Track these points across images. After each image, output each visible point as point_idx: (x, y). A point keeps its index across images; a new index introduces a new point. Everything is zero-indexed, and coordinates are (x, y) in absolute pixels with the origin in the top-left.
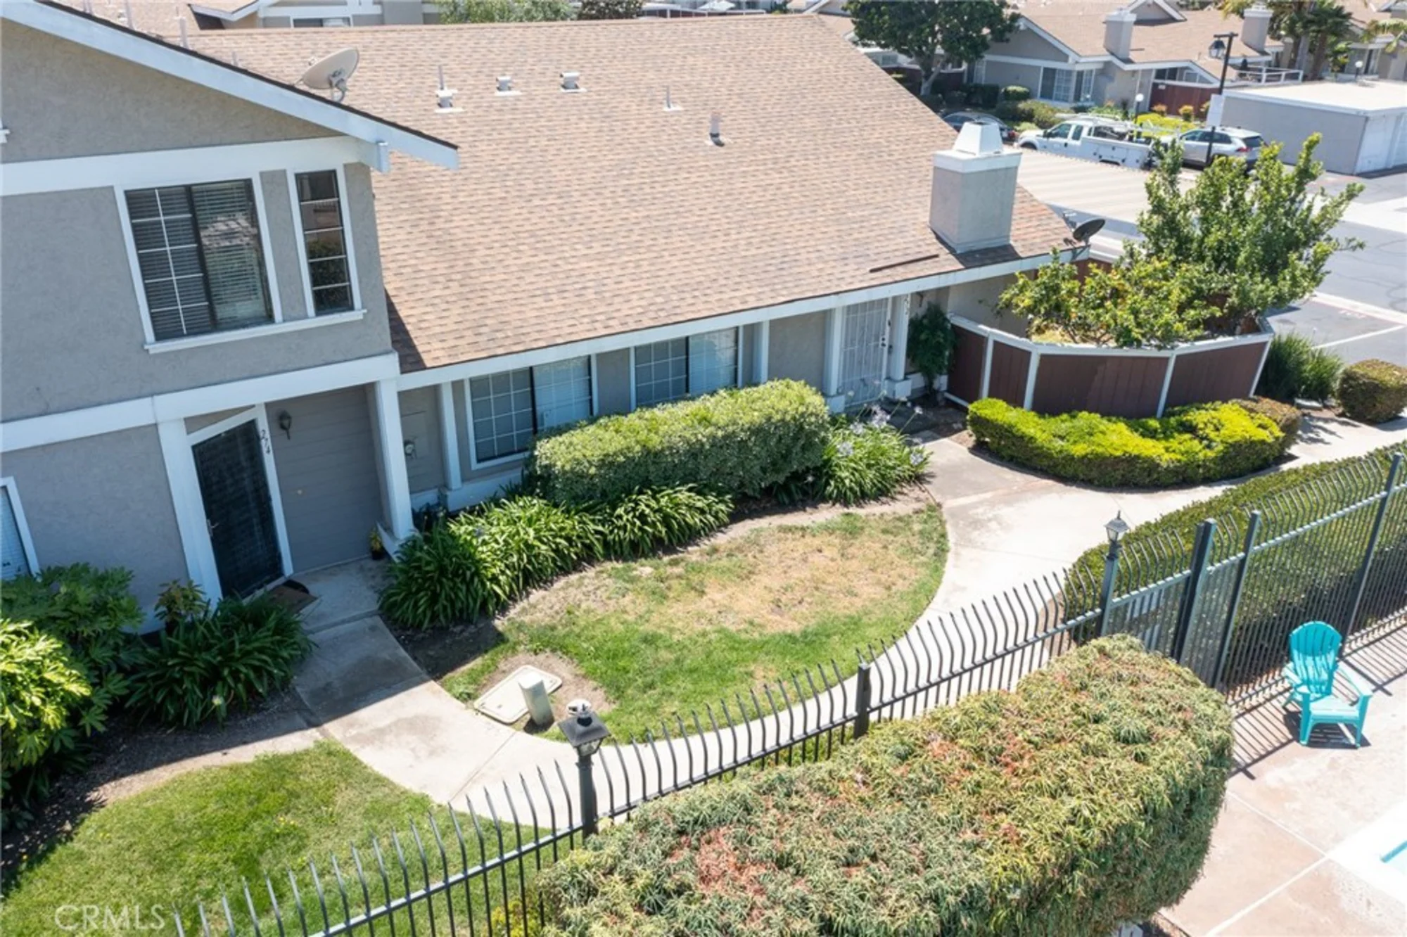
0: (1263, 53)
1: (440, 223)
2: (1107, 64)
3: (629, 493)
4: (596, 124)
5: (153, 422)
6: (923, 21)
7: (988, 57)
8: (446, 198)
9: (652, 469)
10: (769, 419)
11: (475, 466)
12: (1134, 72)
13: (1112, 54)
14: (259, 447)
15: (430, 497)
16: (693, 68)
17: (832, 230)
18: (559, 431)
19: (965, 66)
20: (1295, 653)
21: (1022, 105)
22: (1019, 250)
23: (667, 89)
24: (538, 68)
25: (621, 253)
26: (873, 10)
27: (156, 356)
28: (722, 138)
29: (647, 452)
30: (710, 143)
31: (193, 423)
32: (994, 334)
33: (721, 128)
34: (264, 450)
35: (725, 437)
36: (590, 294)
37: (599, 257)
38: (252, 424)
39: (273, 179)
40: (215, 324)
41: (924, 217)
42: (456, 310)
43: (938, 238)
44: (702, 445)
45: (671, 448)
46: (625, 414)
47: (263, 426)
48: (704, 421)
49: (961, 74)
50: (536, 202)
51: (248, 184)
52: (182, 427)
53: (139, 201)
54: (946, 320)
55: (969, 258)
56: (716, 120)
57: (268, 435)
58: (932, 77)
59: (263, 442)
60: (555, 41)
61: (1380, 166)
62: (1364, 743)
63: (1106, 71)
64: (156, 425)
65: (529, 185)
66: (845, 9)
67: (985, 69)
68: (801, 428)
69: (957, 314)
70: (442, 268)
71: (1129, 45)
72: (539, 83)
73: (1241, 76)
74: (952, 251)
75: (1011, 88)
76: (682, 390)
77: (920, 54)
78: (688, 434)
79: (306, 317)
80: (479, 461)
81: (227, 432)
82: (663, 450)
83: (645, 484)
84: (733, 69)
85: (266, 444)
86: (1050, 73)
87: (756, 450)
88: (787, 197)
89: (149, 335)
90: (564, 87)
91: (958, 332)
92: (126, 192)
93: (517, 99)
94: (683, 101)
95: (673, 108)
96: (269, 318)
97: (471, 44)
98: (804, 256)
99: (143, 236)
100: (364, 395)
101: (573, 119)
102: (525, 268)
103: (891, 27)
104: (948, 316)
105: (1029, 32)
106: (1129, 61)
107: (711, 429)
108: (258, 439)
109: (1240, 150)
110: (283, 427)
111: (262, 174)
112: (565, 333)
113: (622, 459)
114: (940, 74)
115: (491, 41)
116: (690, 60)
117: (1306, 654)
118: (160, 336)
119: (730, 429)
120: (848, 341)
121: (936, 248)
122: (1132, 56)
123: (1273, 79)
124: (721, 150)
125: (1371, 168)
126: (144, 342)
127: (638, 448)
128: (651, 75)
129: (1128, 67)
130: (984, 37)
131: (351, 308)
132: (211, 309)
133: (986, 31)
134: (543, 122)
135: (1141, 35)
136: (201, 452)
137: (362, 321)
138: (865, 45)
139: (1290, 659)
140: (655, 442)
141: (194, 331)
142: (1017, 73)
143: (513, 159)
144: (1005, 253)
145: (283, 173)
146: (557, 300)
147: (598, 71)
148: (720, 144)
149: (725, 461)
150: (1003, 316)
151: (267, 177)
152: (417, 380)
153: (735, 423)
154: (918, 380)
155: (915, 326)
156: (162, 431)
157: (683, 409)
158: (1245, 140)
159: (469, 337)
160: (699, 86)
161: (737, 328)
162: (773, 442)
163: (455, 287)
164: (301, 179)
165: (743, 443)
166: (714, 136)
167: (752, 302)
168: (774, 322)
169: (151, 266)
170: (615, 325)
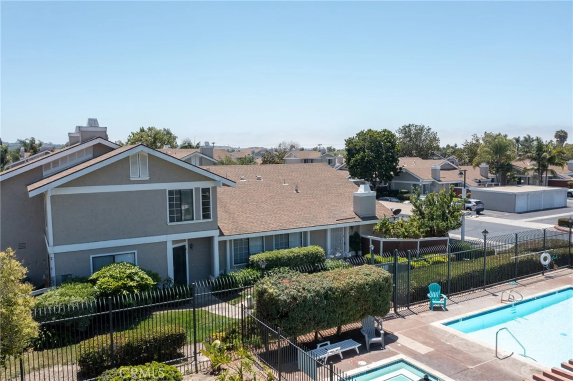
0: (488, 178)
1: (227, 207)
2: (433, 182)
3: (273, 267)
4: (266, 188)
5: (166, 240)
6: (371, 170)
7: (393, 181)
8: (228, 202)
9: (278, 262)
10: (308, 252)
11: (233, 265)
12: (443, 184)
13: (434, 179)
14: (185, 252)
15: (223, 272)
16: (291, 175)
17: (327, 211)
18: (255, 254)
19: (387, 185)
20: (430, 291)
21: (405, 195)
22: (378, 217)
23: (284, 180)
24: (251, 175)
25: (272, 215)
26: (355, 167)
27: (170, 226)
28: (298, 191)
29: (277, 258)
30: (295, 192)
31: (174, 242)
32: (371, 237)
33: (298, 189)
35: (297, 256)
36: (264, 223)
37: (266, 215)
38: (184, 246)
39: (197, 189)
40: (181, 220)
41: (352, 209)
42: (231, 225)
43: (356, 214)
44: (291, 257)
45: (283, 257)
46: (272, 251)
47: (187, 247)
48: (292, 252)
49: (387, 187)
50: (250, 204)
51: (192, 190)
52: (171, 243)
53: (171, 192)
54: (360, 236)
55: (364, 219)
56: (297, 186)
57: (187, 249)
58: (376, 188)
60: (255, 169)
61: (526, 210)
62: (447, 310)
63: (433, 184)
64: (166, 242)
65: (249, 201)
66: (346, 167)
67: (394, 184)
68: (317, 256)
69: (362, 234)
70: (227, 216)
71: (440, 176)
72: (251, 179)
73: (479, 185)
74: (359, 217)
75: (403, 190)
76: (287, 246)
77: (371, 181)
78: (288, 254)
79: (200, 219)
80: (235, 264)
81: (180, 246)
82: (281, 258)
83: (277, 266)
84: (302, 176)
85: (187, 251)
86: (415, 185)
87: (305, 260)
88: (315, 204)
89: (168, 221)
90: (258, 179)
91: (362, 238)
92: (169, 190)
93: (245, 182)
94: (289, 183)
95: (286, 184)
96: (193, 219)
97: (234, 170)
98: (319, 217)
99: (171, 200)
100: (210, 240)
101: (260, 186)
102: (248, 217)
103: (361, 172)
104: (360, 235)
105: (406, 172)
106: (440, 181)
107: (294, 254)
109: (474, 205)
110: (191, 248)
112: (257, 230)
113: (271, 259)
114: (378, 187)
115: (239, 169)
116: (291, 174)
117: (433, 291)
118: (171, 221)
119: (299, 254)
120: (332, 240)
121: (355, 216)
122: (441, 179)
123: (490, 186)
124: (298, 194)
125: (520, 211)
127: (275, 257)
128: (280, 177)
129: (440, 183)
130: (391, 175)
131: (210, 218)
132: (181, 216)
133: (392, 173)
134: (252, 187)
135: (443, 173)
136: (174, 249)
137: (212, 222)
138: (353, 178)
139: (429, 292)
140: (279, 256)
141: (177, 221)
142: (405, 186)
143: (245, 195)
144: (375, 218)
145: (199, 188)
146: (255, 224)
147: (266, 176)
148: (298, 192)
149: (297, 262)
150: (374, 233)
151: (196, 189)
152: (222, 239)
153: (299, 253)
154: (354, 253)
155: (351, 237)
156: (168, 243)
157: (286, 251)
158: (475, 202)
159: (234, 230)
160: (293, 179)
161: (301, 233)
162: (310, 259)
163: (231, 220)
164: (203, 189)
165: (302, 258)
166: (296, 190)
167: (304, 226)
168: (311, 232)
169: (171, 206)
170: (270, 229)
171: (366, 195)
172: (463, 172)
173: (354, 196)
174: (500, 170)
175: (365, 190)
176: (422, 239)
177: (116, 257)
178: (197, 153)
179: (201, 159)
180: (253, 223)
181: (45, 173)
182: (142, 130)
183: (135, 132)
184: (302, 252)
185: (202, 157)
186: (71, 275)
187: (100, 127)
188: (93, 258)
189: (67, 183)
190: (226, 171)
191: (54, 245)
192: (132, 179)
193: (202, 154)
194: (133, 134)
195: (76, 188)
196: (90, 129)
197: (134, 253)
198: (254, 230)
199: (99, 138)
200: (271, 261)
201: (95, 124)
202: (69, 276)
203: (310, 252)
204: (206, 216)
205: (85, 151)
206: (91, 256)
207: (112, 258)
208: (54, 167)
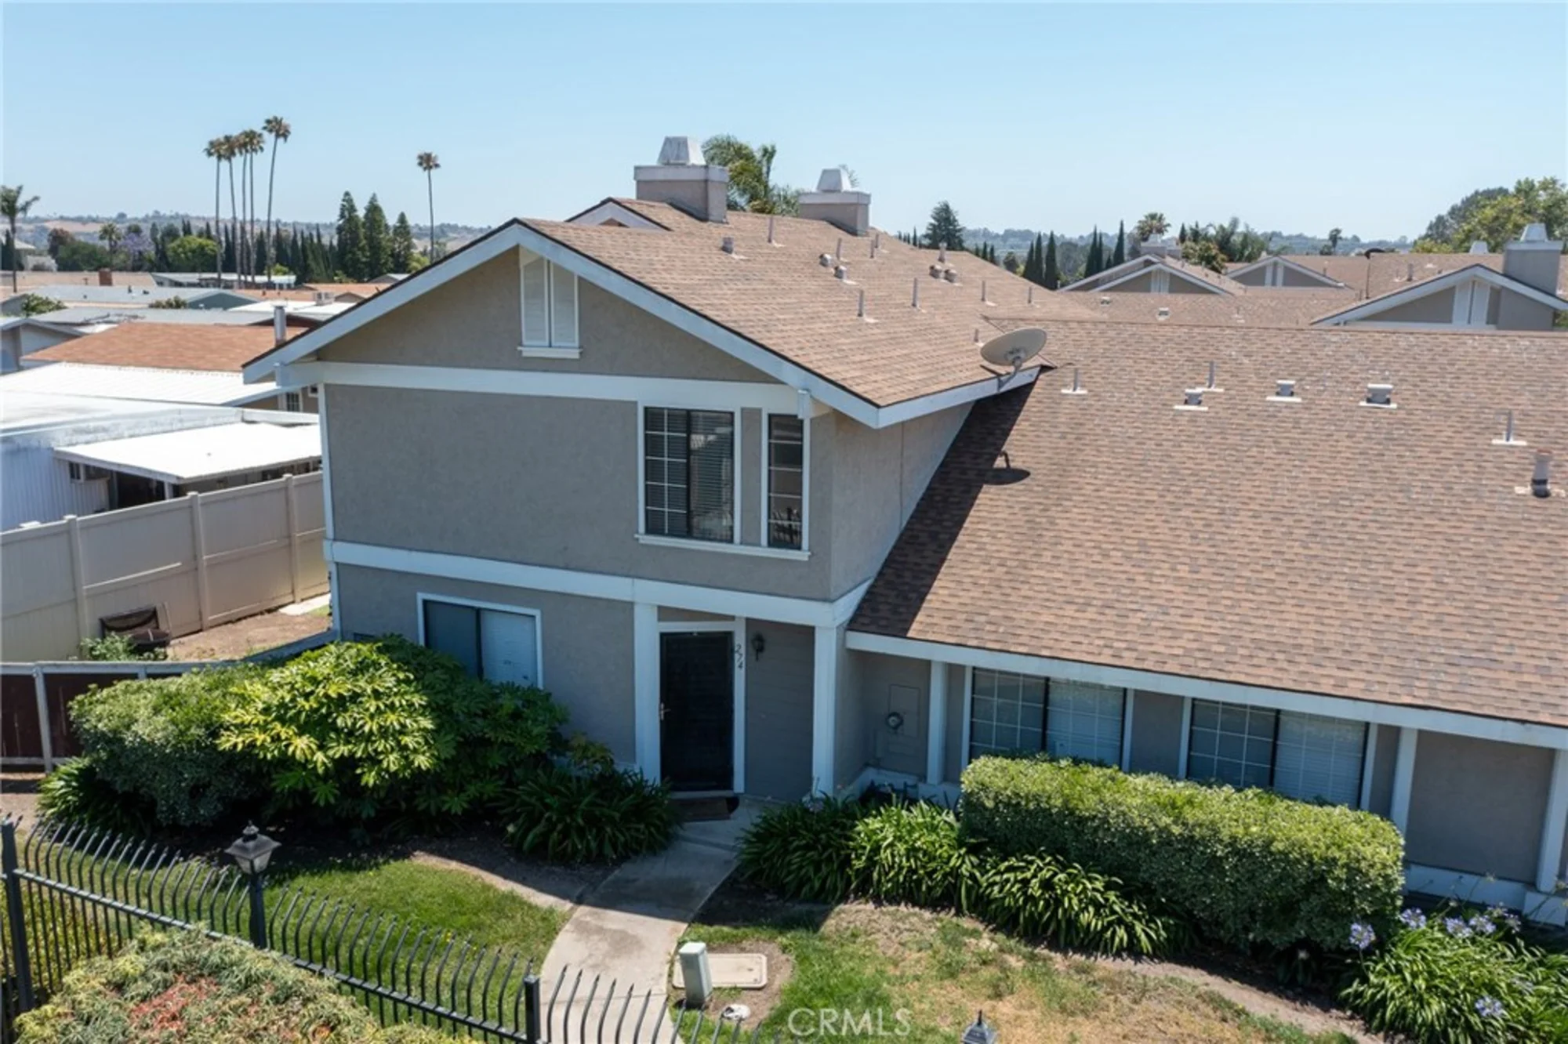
3: (1026, 849)
4: (1367, 445)
8: (1089, 489)
9: (1068, 835)
14: (732, 659)
24: (1355, 377)
25: (1229, 587)
27: (647, 547)
29: (1068, 811)
30: (1523, 490)
31: (665, 613)
34: (737, 664)
36: (1136, 618)
37: (1196, 584)
38: (728, 635)
39: (752, 415)
40: (688, 533)
44: (1147, 835)
45: (1103, 821)
50: (1186, 512)
51: (732, 414)
52: (654, 613)
53: (653, 416)
57: (743, 650)
59: (737, 656)
64: (630, 604)
81: (700, 633)
89: (642, 528)
92: (646, 409)
93: (1288, 406)
94: (1538, 435)
96: (730, 538)
99: (652, 445)
101: (1340, 435)
108: (732, 651)
110: (760, 649)
111: (743, 410)
124: (1540, 502)
126: (637, 532)
127: (1059, 802)
132: (689, 516)
134: (1293, 433)
136: (668, 642)
137: (809, 564)
141: (672, 534)
143: (1209, 466)
145: (759, 411)
151: (746, 413)
152: (885, 646)
156: (637, 610)
162: (1268, 879)
164: (771, 417)
166: (1542, 483)
168: (1422, 735)
169: (652, 471)
177: (482, 615)
178: (1481, 273)
179: (1497, 294)
185: (1503, 288)
188: (425, 602)
191: (335, 540)
192: (527, 352)
196: (671, 174)
197: (533, 618)
201: (678, 157)
204: (785, 536)
206: (421, 596)
207: (474, 614)
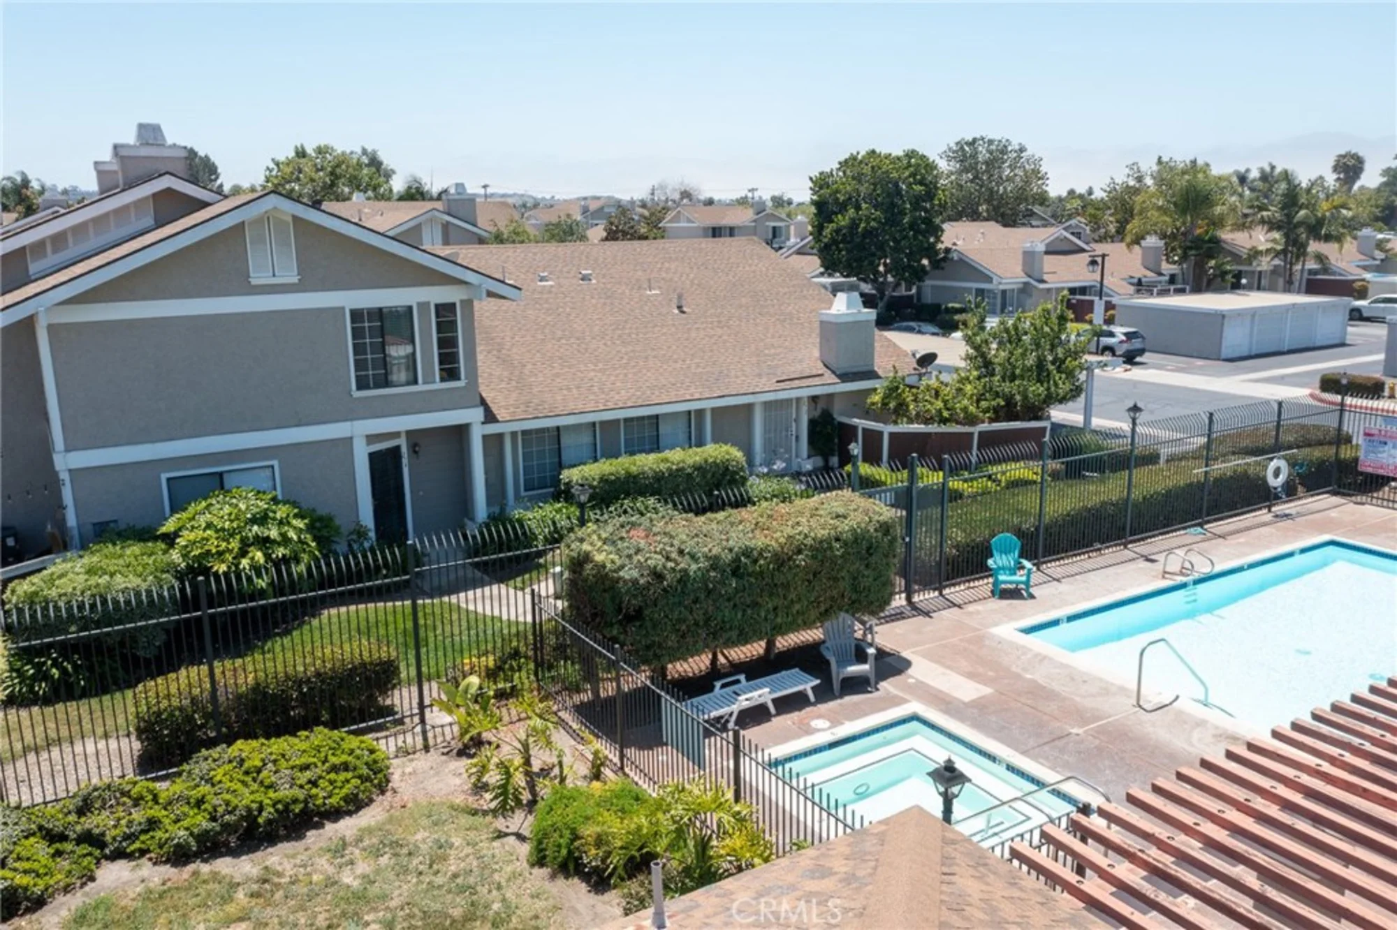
0: (1160, 274)
1: (504, 352)
2: (1026, 284)
3: (617, 499)
4: (603, 301)
5: (349, 435)
6: (873, 255)
7: (928, 282)
8: (508, 339)
9: (632, 485)
10: (706, 461)
11: (523, 493)
12: (1049, 290)
13: (1029, 276)
14: (401, 462)
15: (497, 510)
16: (668, 269)
17: (754, 360)
18: (574, 466)
19: (914, 291)
20: (995, 553)
21: (957, 317)
22: (880, 373)
23: (649, 280)
24: (565, 270)
25: (615, 369)
26: (834, 248)
27: (359, 399)
28: (685, 309)
29: (629, 475)
30: (676, 311)
31: (371, 439)
32: (861, 423)
33: (684, 303)
34: (404, 464)
35: (677, 470)
36: (595, 389)
37: (602, 371)
38: (398, 448)
39: (423, 306)
40: (386, 383)
41: (816, 353)
42: (514, 395)
43: (825, 366)
44: (663, 473)
45: (643, 474)
46: (617, 457)
47: (404, 450)
48: (666, 460)
49: (911, 297)
51: (410, 308)
52: (364, 441)
53: (356, 315)
54: (833, 419)
55: (845, 377)
56: (680, 297)
57: (406, 457)
58: (885, 299)
59: (403, 460)
60: (577, 254)
61: (1245, 354)
62: (1032, 597)
63: (1025, 289)
64: (351, 438)
65: (559, 334)
66: (812, 248)
67: (931, 288)
68: (727, 469)
69: (842, 414)
70: (506, 374)
71: (1042, 268)
72: (566, 278)
73: (1138, 291)
74: (834, 372)
75: (950, 305)
76: (656, 447)
77: (875, 281)
78: (655, 467)
79: (434, 382)
80: (526, 490)
81: (386, 449)
82: (638, 475)
83: (627, 495)
84: (695, 270)
85: (405, 461)
86: (980, 292)
87: (698, 480)
88: (725, 342)
89: (354, 386)
90: (582, 279)
91: (842, 425)
92: (351, 310)
93: (552, 286)
94: (660, 288)
95: (653, 292)
96: (415, 382)
97: (522, 255)
98: (733, 373)
99: (357, 333)
100: (461, 431)
101: (588, 298)
102: (557, 375)
103: (848, 260)
104: (835, 416)
105: (961, 260)
106: (1043, 281)
107: (669, 464)
108: (401, 457)
109: (1122, 342)
110: (416, 452)
111: (418, 304)
112: (580, 407)
114: (893, 297)
115: (535, 254)
116: (667, 265)
117: (1001, 552)
118: (359, 388)
119: (682, 465)
120: (766, 431)
121: (822, 369)
122: (1046, 277)
123: (1164, 293)
124: (683, 316)
125: (1230, 356)
126: (350, 390)
128: (640, 273)
129: (1042, 286)
130: (924, 266)
131: (459, 379)
132: (386, 375)
133: (925, 262)
134: (568, 299)
135: (1050, 262)
136: (372, 456)
137: (464, 387)
138: (830, 275)
139: (992, 556)
140: (634, 469)
141: (377, 386)
142: (956, 294)
143: (549, 318)
144: (872, 375)
145: (428, 304)
146: (575, 391)
147: (604, 271)
148: (683, 312)
149: (678, 486)
150: (867, 413)
151: (420, 305)
152: (492, 429)
153: (684, 461)
154: (819, 461)
155: (812, 423)
156: (355, 441)
157: (652, 457)
158: (1126, 334)
159: (523, 408)
160: (671, 280)
161: (689, 412)
162: (709, 476)
163: (514, 383)
164: (437, 306)
165: (689, 475)
166: (679, 307)
167: (697, 396)
168: (713, 410)
169: (358, 349)
170: (611, 405)
171: (850, 319)
172: (1099, 260)
173: (822, 322)
174: (1193, 252)
175: (848, 307)
176: (985, 427)
177: (225, 476)
178: (436, 213)
179: (446, 227)
180: (569, 389)
181: (34, 268)
182: (301, 153)
183: (282, 158)
184: (690, 461)
185: (448, 223)
186: (115, 521)
187: (170, 147)
188: (169, 480)
189: (86, 292)
190: (503, 258)
191: (68, 450)
192: (254, 282)
193: (449, 214)
194: (277, 164)
195: (111, 305)
196: (145, 152)
197: (272, 467)
198: (571, 406)
199: (167, 176)
200: (613, 482)
201: (155, 138)
202: (112, 525)
203: (711, 460)
204: (450, 373)
205: (132, 209)
206: (164, 477)
207: (217, 479)
208: (55, 251)
